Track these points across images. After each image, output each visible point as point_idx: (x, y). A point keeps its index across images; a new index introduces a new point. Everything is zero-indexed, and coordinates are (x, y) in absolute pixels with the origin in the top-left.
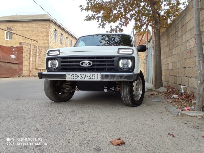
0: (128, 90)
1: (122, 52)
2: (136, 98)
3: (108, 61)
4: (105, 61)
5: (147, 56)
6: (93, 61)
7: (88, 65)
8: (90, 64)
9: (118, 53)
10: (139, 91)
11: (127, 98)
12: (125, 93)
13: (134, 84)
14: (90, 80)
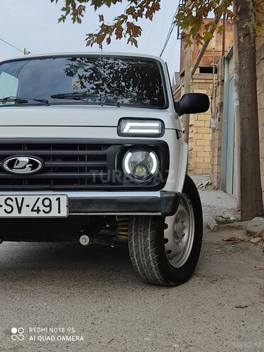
0: (149, 239)
1: (131, 128)
2: (176, 259)
3: (91, 158)
4: (82, 158)
5: (221, 104)
6: (45, 158)
7: (28, 170)
8: (34, 165)
9: (119, 133)
10: (185, 237)
11: (149, 262)
12: (141, 247)
13: (169, 220)
14: (35, 215)
